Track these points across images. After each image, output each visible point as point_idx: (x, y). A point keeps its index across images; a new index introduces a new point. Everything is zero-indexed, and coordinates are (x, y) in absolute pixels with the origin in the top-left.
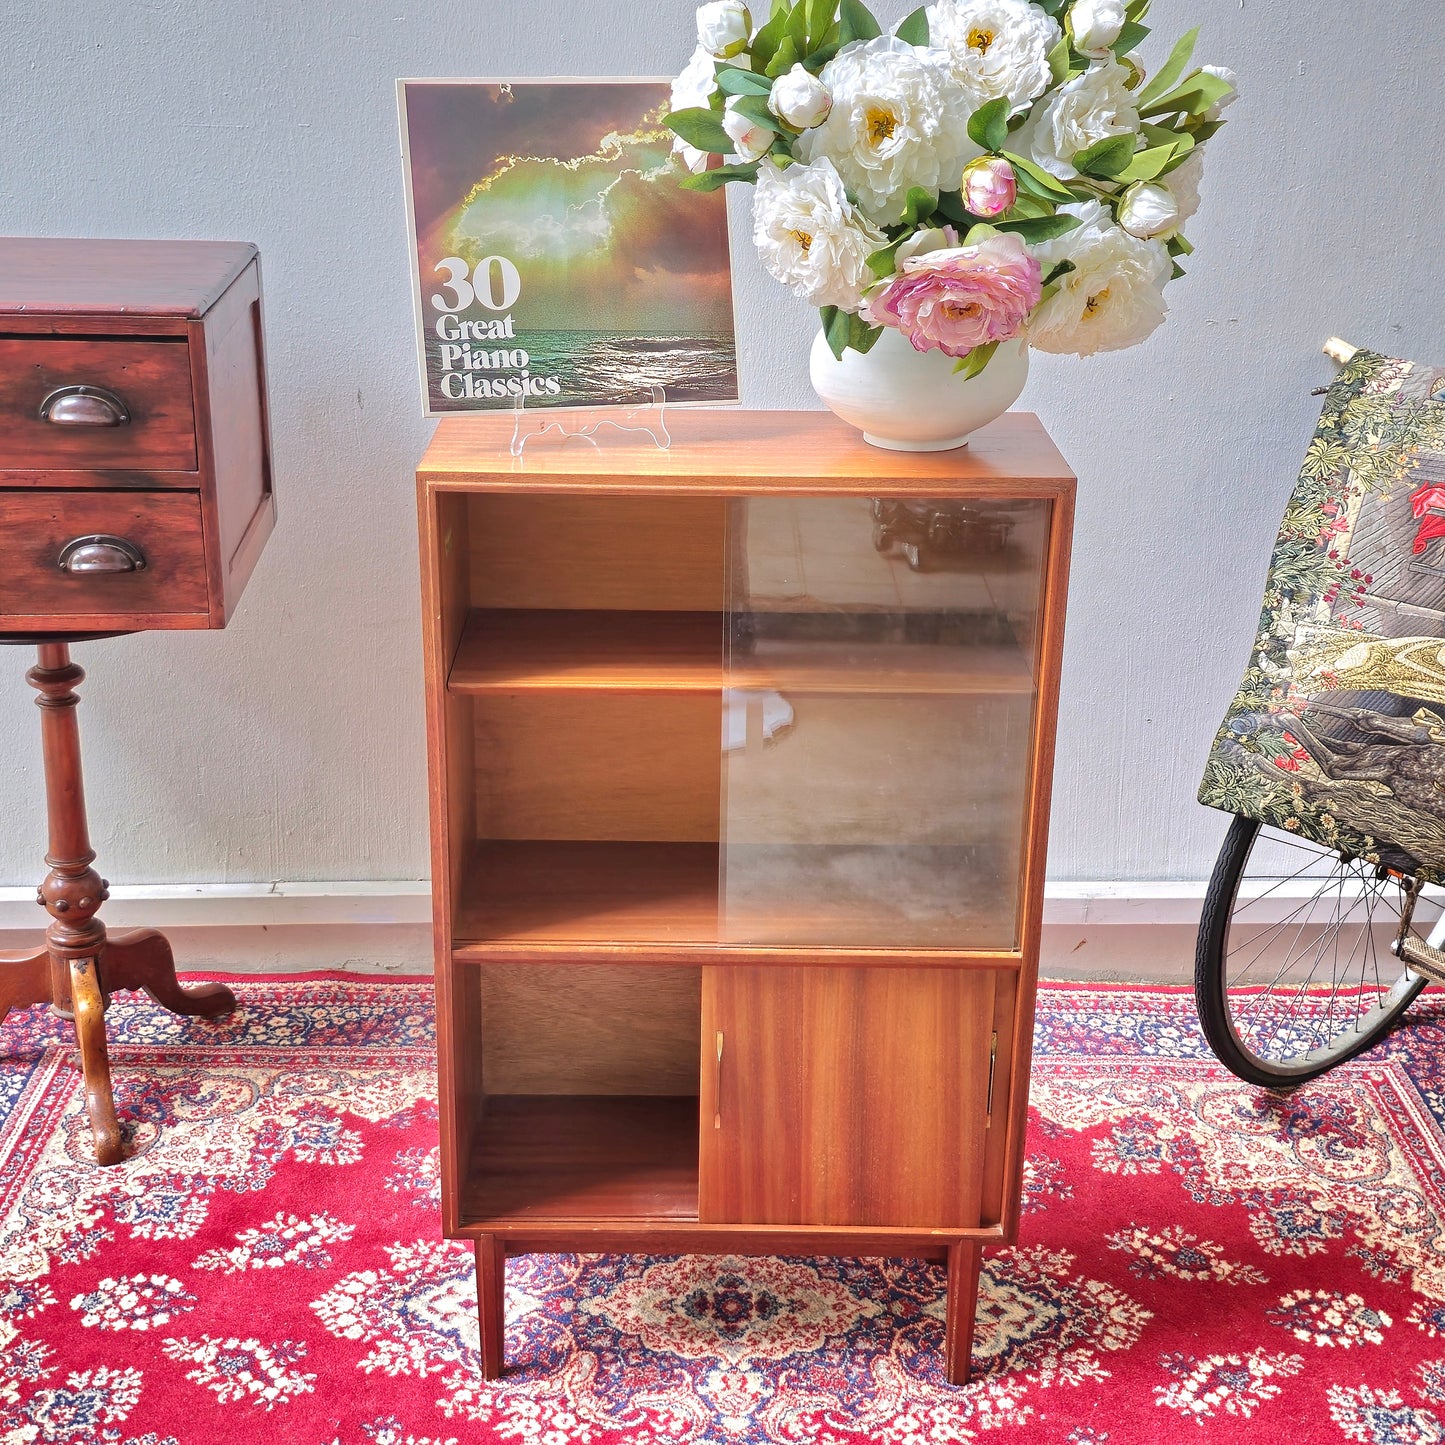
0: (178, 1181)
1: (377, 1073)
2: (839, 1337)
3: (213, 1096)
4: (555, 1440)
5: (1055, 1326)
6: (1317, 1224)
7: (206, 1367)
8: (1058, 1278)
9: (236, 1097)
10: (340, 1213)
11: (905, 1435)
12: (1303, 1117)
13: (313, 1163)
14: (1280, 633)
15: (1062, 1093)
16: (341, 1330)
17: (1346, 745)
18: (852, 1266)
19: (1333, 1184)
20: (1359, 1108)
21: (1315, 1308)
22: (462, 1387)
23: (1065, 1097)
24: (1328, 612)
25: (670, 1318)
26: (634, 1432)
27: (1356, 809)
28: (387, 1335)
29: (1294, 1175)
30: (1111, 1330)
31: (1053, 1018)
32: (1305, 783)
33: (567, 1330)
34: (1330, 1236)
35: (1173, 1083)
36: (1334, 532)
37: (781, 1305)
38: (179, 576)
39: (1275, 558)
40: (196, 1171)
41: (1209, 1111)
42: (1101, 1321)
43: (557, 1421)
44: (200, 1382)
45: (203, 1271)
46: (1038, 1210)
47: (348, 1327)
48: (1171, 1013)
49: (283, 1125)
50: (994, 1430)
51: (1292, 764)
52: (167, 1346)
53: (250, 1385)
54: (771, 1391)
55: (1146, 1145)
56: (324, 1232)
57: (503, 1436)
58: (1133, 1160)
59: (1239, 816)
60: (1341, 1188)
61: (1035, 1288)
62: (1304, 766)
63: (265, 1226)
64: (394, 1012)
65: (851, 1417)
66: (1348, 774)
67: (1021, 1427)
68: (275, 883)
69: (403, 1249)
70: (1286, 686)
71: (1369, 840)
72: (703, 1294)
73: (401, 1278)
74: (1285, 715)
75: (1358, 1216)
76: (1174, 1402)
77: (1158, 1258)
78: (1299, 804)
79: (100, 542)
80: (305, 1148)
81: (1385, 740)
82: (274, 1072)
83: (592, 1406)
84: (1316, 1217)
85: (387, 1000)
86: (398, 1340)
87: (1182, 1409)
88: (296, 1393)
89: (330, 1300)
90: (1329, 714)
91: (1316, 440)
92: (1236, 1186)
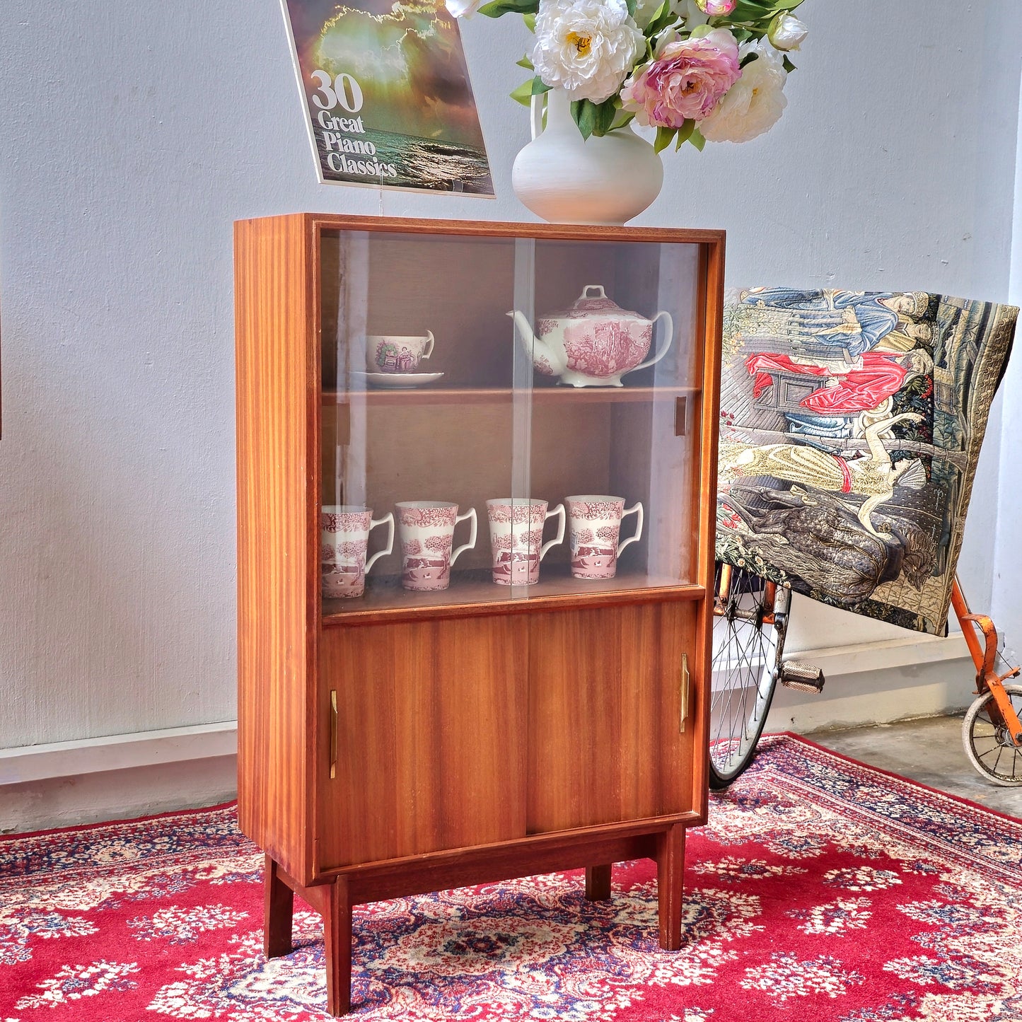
1: (59, 885)
2: (573, 944)
5: (706, 913)
6: (807, 842)
10: (115, 959)
12: (745, 799)
13: (61, 937)
16: (190, 1015)
17: (758, 511)
19: (795, 825)
20: (773, 791)
21: (848, 876)
25: (443, 959)
26: (482, 1017)
27: (771, 552)
28: (231, 1010)
29: (769, 824)
30: (741, 908)
32: (743, 536)
34: (819, 846)
37: (516, 937)
42: (731, 906)
45: (30, 1009)
47: (194, 1013)
49: (8, 924)
50: (723, 965)
51: (733, 524)
54: (556, 978)
56: (114, 970)
60: (802, 825)
62: (740, 525)
63: (58, 975)
64: (35, 854)
65: (625, 978)
66: (763, 530)
69: (191, 966)
71: (783, 573)
72: (454, 942)
73: (208, 981)
75: (825, 835)
76: (816, 931)
77: (732, 873)
78: (742, 550)
80: (43, 931)
81: (779, 506)
83: (436, 1011)
84: (802, 839)
85: (22, 849)
86: (244, 1011)
87: (824, 933)
89: (160, 1003)
90: (745, 491)
92: (741, 835)
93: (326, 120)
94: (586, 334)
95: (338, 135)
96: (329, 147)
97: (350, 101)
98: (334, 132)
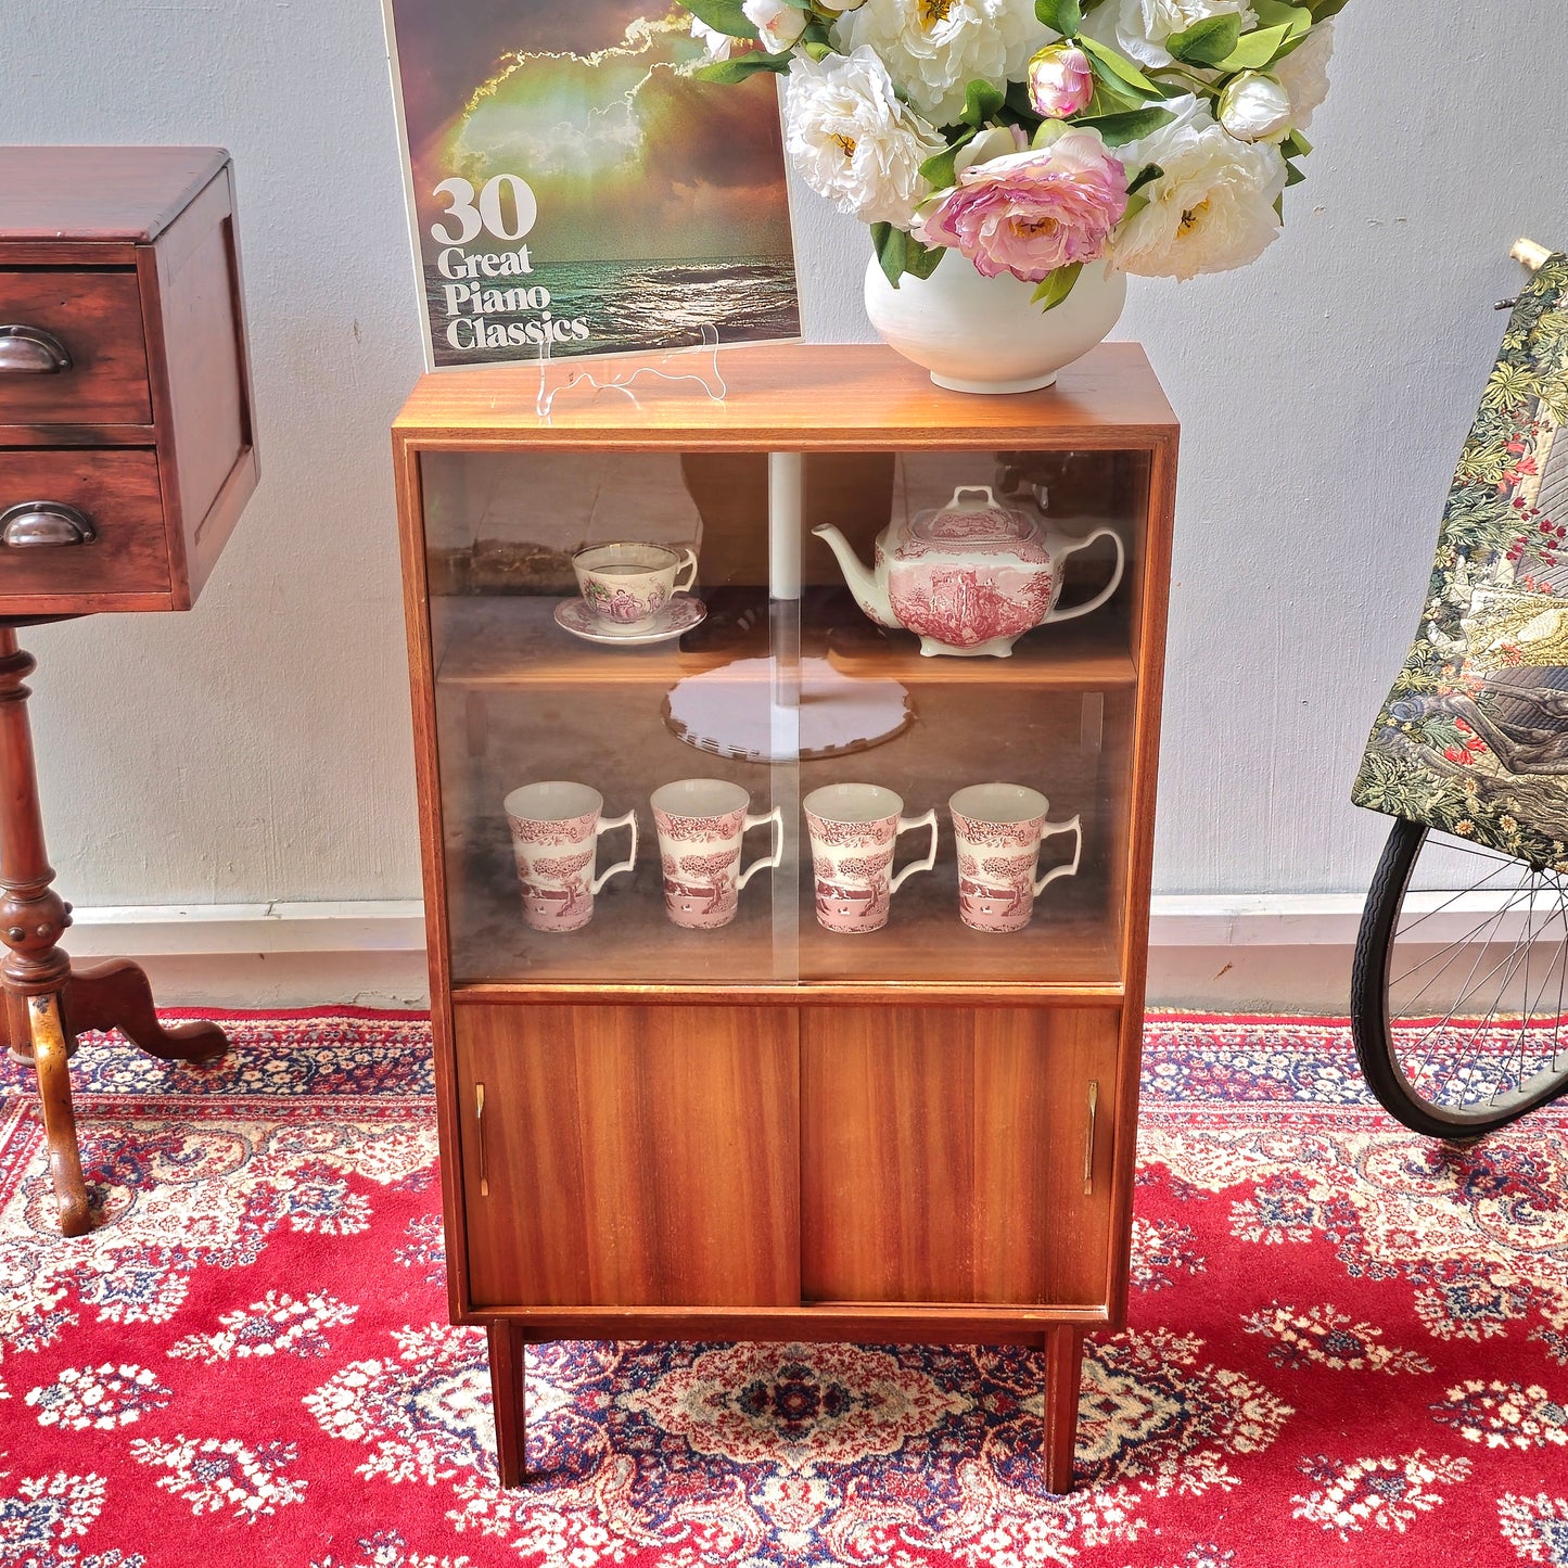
0: (154, 1255)
1: (390, 1126)
2: (921, 1437)
3: (198, 1154)
4: (582, 1558)
5: (1176, 1425)
6: (1496, 1302)
7: (180, 1473)
8: (1183, 1367)
9: (225, 1155)
10: (340, 1291)
11: (993, 1554)
12: (1485, 1173)
13: (312, 1233)
14: (1454, 598)
15: (1198, 1147)
16: (338, 1429)
17: (1530, 733)
18: (939, 1354)
19: (1517, 1254)
20: (1554, 1163)
21: (1488, 1403)
22: (476, 1497)
23: (1202, 1151)
24: (1511, 573)
25: (722, 1416)
26: (675, 1549)
27: (1543, 809)
28: (392, 1435)
29: (1471, 1243)
30: (1244, 1429)
31: (1191, 1057)
32: (1481, 779)
33: (601, 1430)
34: (1510, 1316)
35: (1331, 1134)
36: (1520, 475)
37: (854, 1400)
38: (135, 549)
39: (1449, 507)
40: (176, 1242)
41: (1372, 1167)
42: (1232, 1419)
43: (586, 1537)
44: (173, 1490)
45: (180, 1360)
46: (1163, 1286)
47: (346, 1426)
48: (1333, 1051)
49: (279, 1188)
50: (1100, 1547)
51: (1465, 756)
52: (137, 1448)
53: (231, 1494)
54: (838, 1501)
55: (1295, 1208)
56: (322, 1314)
57: (522, 1554)
58: (1279, 1226)
59: (1401, 818)
60: (1526, 1259)
61: (1156, 1378)
62: (1479, 759)
63: (253, 1307)
64: (412, 1054)
65: (931, 1532)
66: (1533, 767)
67: (1131, 1544)
68: (272, 903)
69: (413, 1333)
70: (1459, 662)
71: (1558, 846)
72: (761, 1386)
73: (409, 1369)
74: (1457, 698)
75: (1545, 1292)
76: (1314, 1514)
77: (1303, 1343)
78: (1473, 803)
79: (42, 509)
80: (302, 1215)
82: (270, 1126)
83: (628, 1519)
84: (1495, 1293)
85: (405, 1040)
86: (404, 1441)
87: (1324, 1522)
88: (284, 1503)
89: (326, 1394)
90: (1510, 695)
91: (1500, 365)
92: (1401, 1257)
93: (455, 261)
95: (475, 286)
96: (453, 310)
97: (510, 220)
98: (467, 281)
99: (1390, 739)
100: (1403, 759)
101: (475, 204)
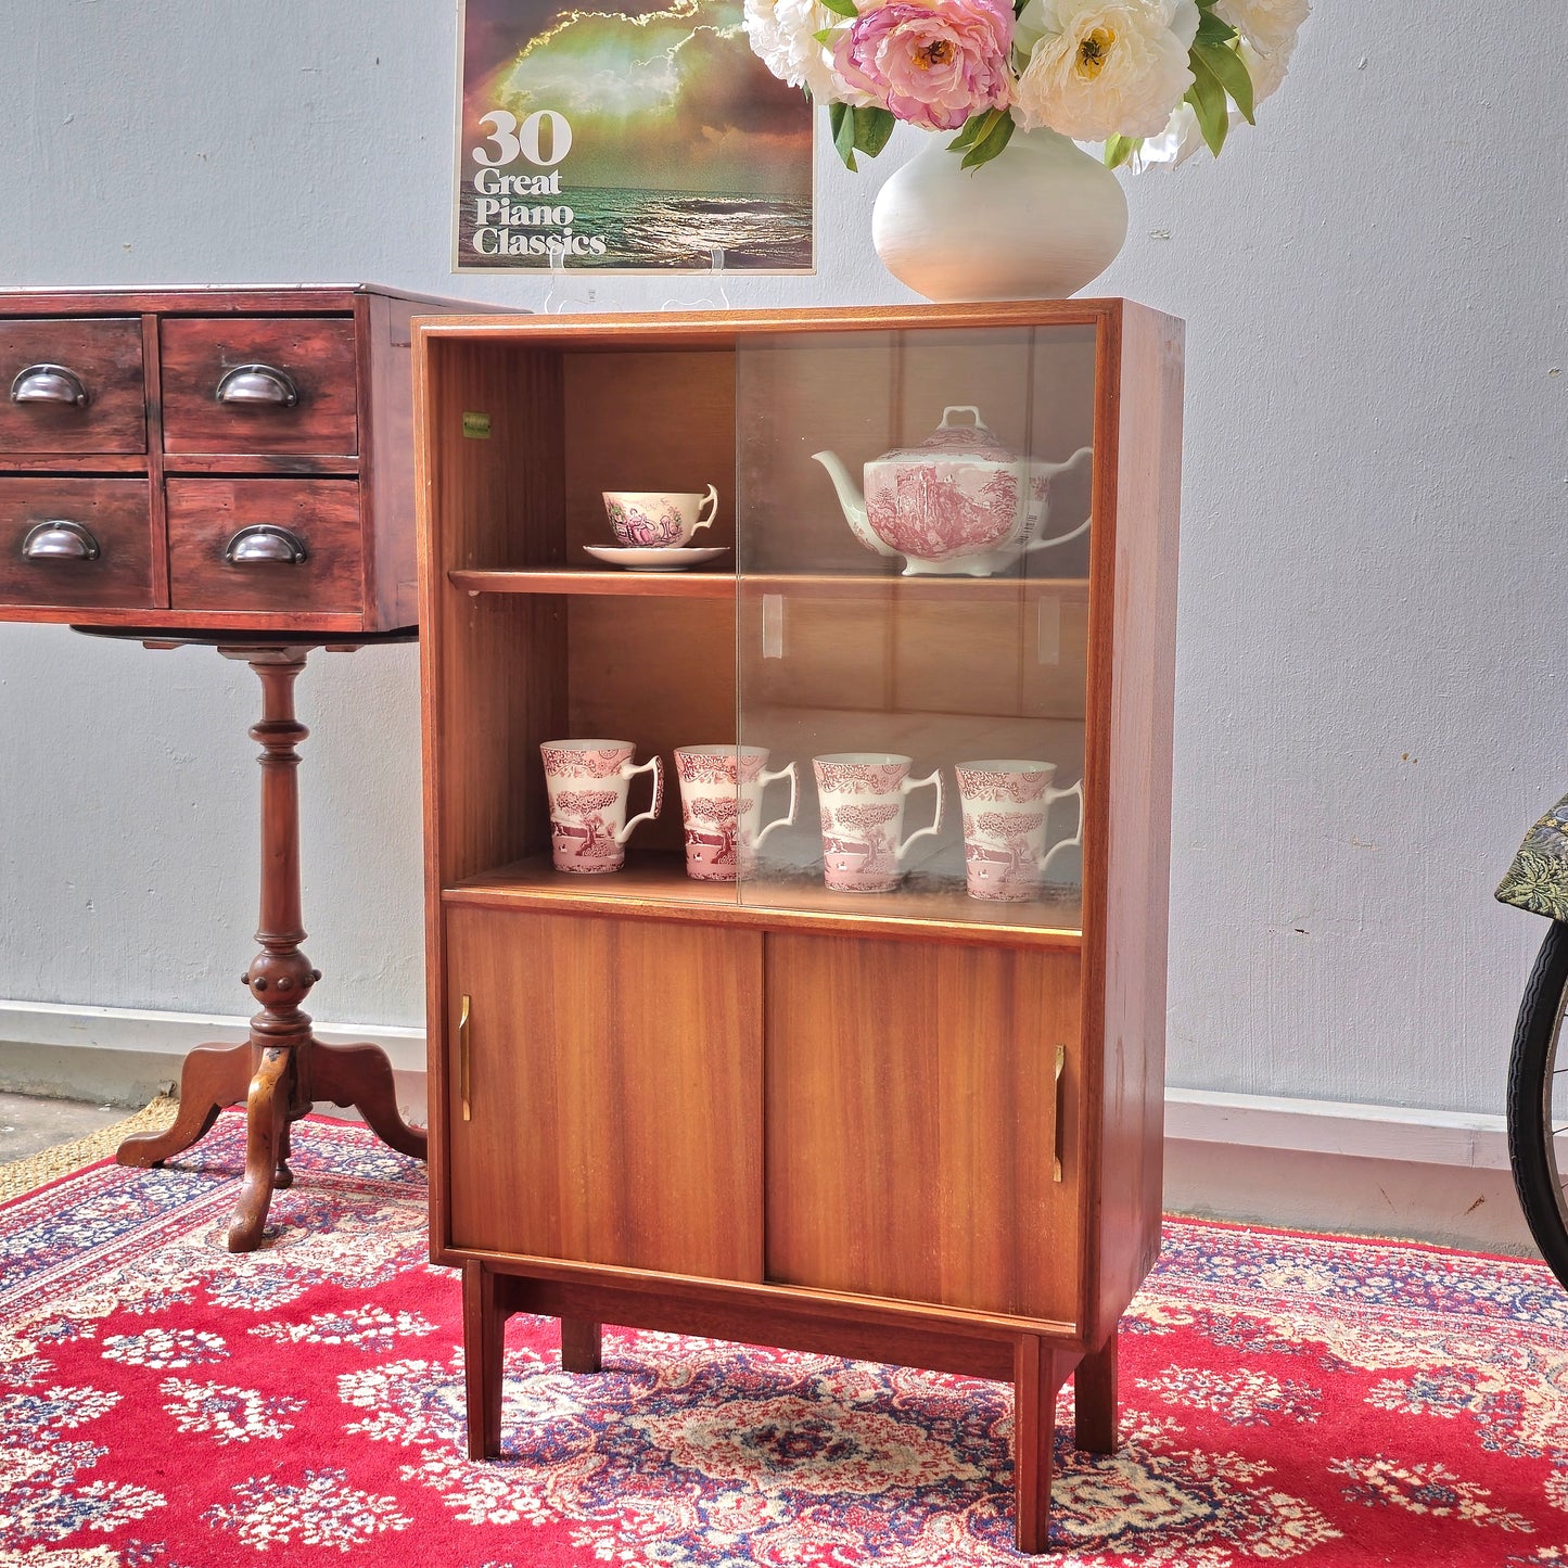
0: (292, 1272)
2: (909, 1488)
3: (385, 1218)
4: (503, 1517)
5: (1196, 1523)
7: (190, 1403)
8: (1235, 1484)
10: (432, 1315)
15: (1374, 1337)
16: (352, 1398)
22: (438, 1461)
23: (1376, 1341)
25: (719, 1443)
26: (596, 1525)
28: (396, 1409)
30: (1273, 1539)
31: (1412, 1276)
33: (594, 1435)
35: (1535, 1347)
37: (860, 1452)
38: (336, 572)
40: (318, 1267)
42: (1265, 1530)
43: (518, 1503)
44: (173, 1413)
45: (256, 1336)
46: (1257, 1424)
47: (360, 1397)
52: (167, 1383)
53: (220, 1423)
54: (787, 1519)
55: (1453, 1393)
56: (403, 1326)
58: (1424, 1402)
59: (1553, 919)
61: (1201, 1488)
63: (347, 1312)
72: (773, 1429)
77: (1390, 1488)
79: (266, 532)
83: (568, 1497)
86: (404, 1415)
88: (262, 1437)
89: (362, 1375)
92: (1554, 1444)
93: (490, 181)
94: (883, 486)
95: (505, 201)
96: (482, 219)
97: (545, 148)
98: (498, 197)
99: (1545, 838)
100: (1558, 857)
101: (516, 133)
